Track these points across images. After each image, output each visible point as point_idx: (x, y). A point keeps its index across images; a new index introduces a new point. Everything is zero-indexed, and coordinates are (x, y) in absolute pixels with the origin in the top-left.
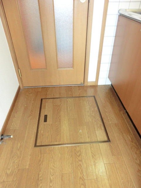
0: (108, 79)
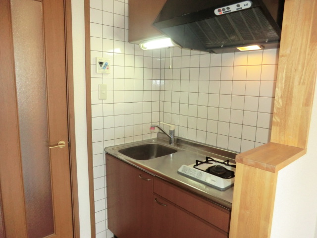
0: (109, 230)
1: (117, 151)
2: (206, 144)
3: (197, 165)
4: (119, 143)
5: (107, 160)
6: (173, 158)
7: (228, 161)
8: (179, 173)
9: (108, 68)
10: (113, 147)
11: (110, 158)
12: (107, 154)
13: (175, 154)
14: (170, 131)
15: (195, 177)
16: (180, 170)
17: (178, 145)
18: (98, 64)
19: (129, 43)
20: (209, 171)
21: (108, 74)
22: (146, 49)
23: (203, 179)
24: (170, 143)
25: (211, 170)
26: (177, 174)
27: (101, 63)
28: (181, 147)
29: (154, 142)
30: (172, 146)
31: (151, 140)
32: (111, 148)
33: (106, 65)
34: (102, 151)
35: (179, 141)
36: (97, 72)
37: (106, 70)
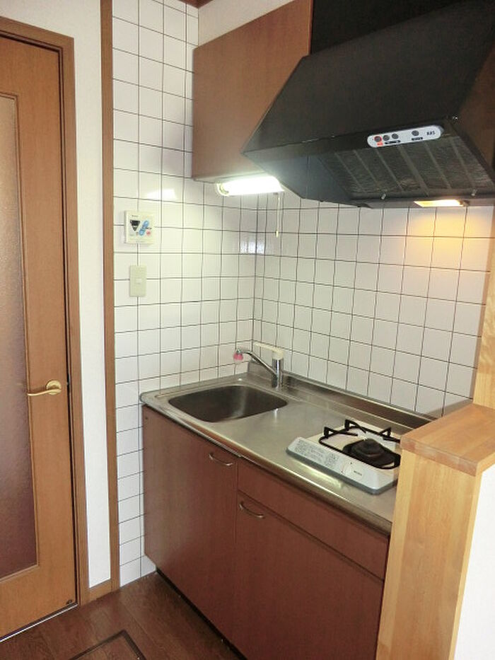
0: (146, 557)
1: (165, 400)
2: (346, 391)
3: (327, 436)
4: (170, 383)
5: (145, 418)
6: (278, 418)
7: (389, 430)
8: (289, 453)
9: (149, 233)
10: (157, 393)
11: (150, 414)
12: (146, 407)
13: (283, 409)
14: (275, 362)
15: (322, 464)
16: (292, 448)
17: (290, 391)
18: (128, 225)
19: (192, 181)
20: (350, 451)
21: (147, 245)
22: (227, 195)
23: (336, 470)
24: (274, 385)
25: (355, 448)
26: (286, 454)
27: (135, 223)
28: (296, 395)
29: (240, 382)
30: (277, 392)
31: (235, 377)
32: (153, 395)
33: (146, 227)
34: (136, 400)
35: (292, 382)
36: (127, 241)
37: (145, 237)
